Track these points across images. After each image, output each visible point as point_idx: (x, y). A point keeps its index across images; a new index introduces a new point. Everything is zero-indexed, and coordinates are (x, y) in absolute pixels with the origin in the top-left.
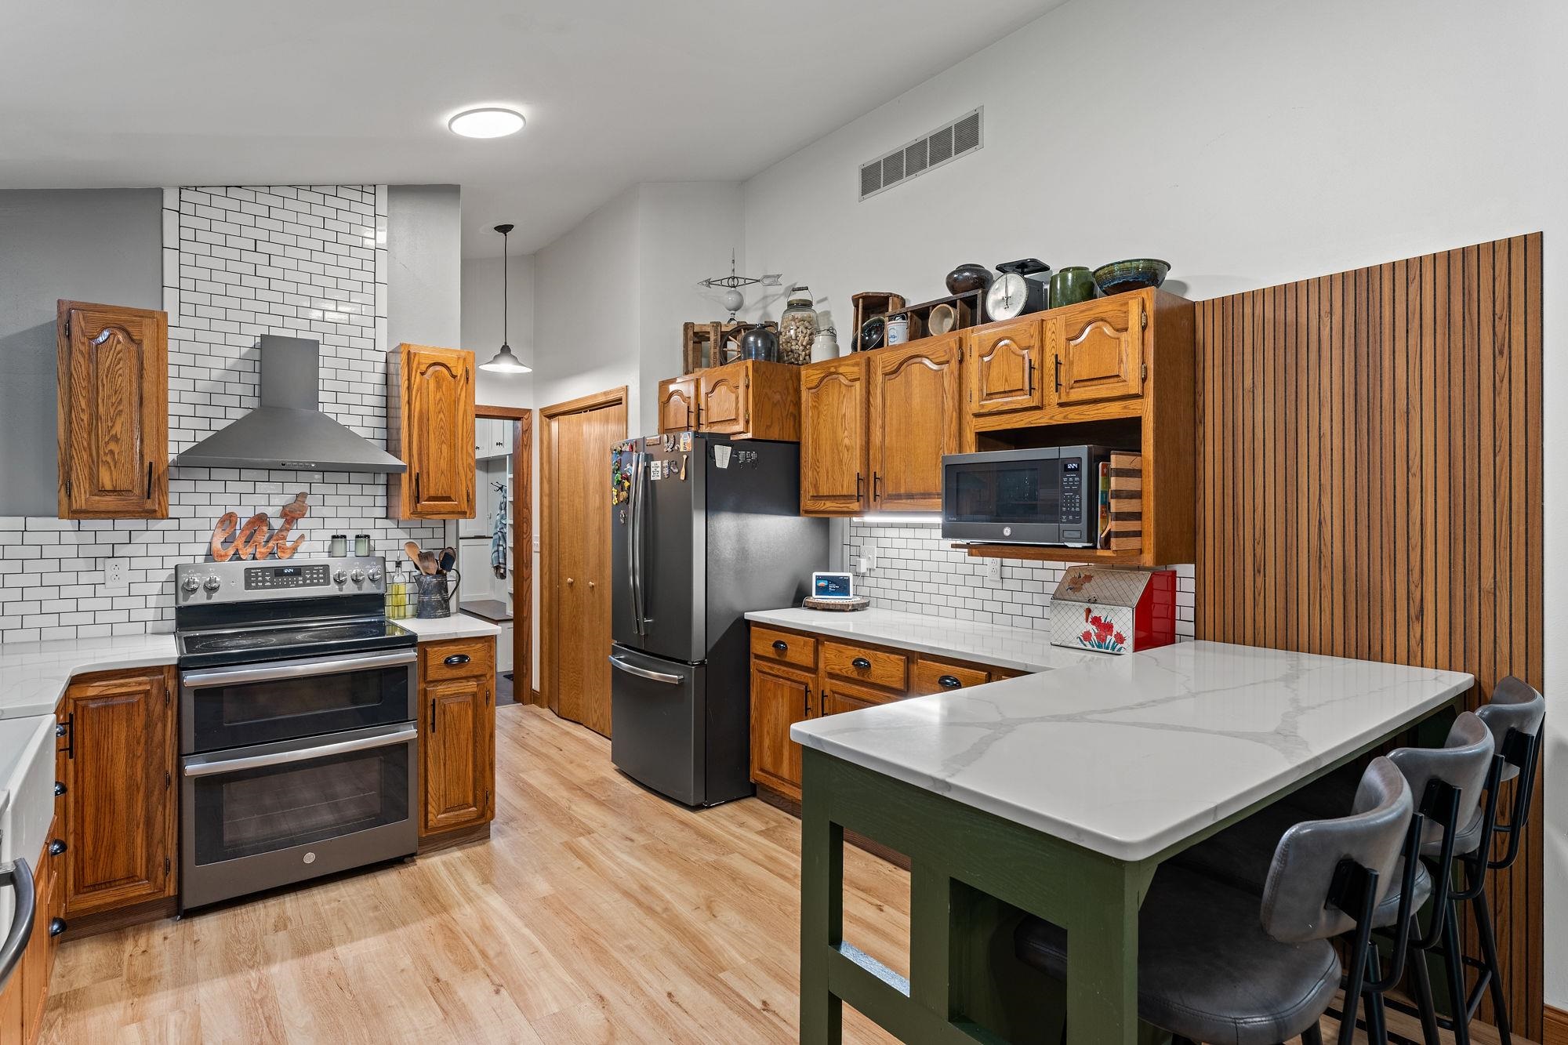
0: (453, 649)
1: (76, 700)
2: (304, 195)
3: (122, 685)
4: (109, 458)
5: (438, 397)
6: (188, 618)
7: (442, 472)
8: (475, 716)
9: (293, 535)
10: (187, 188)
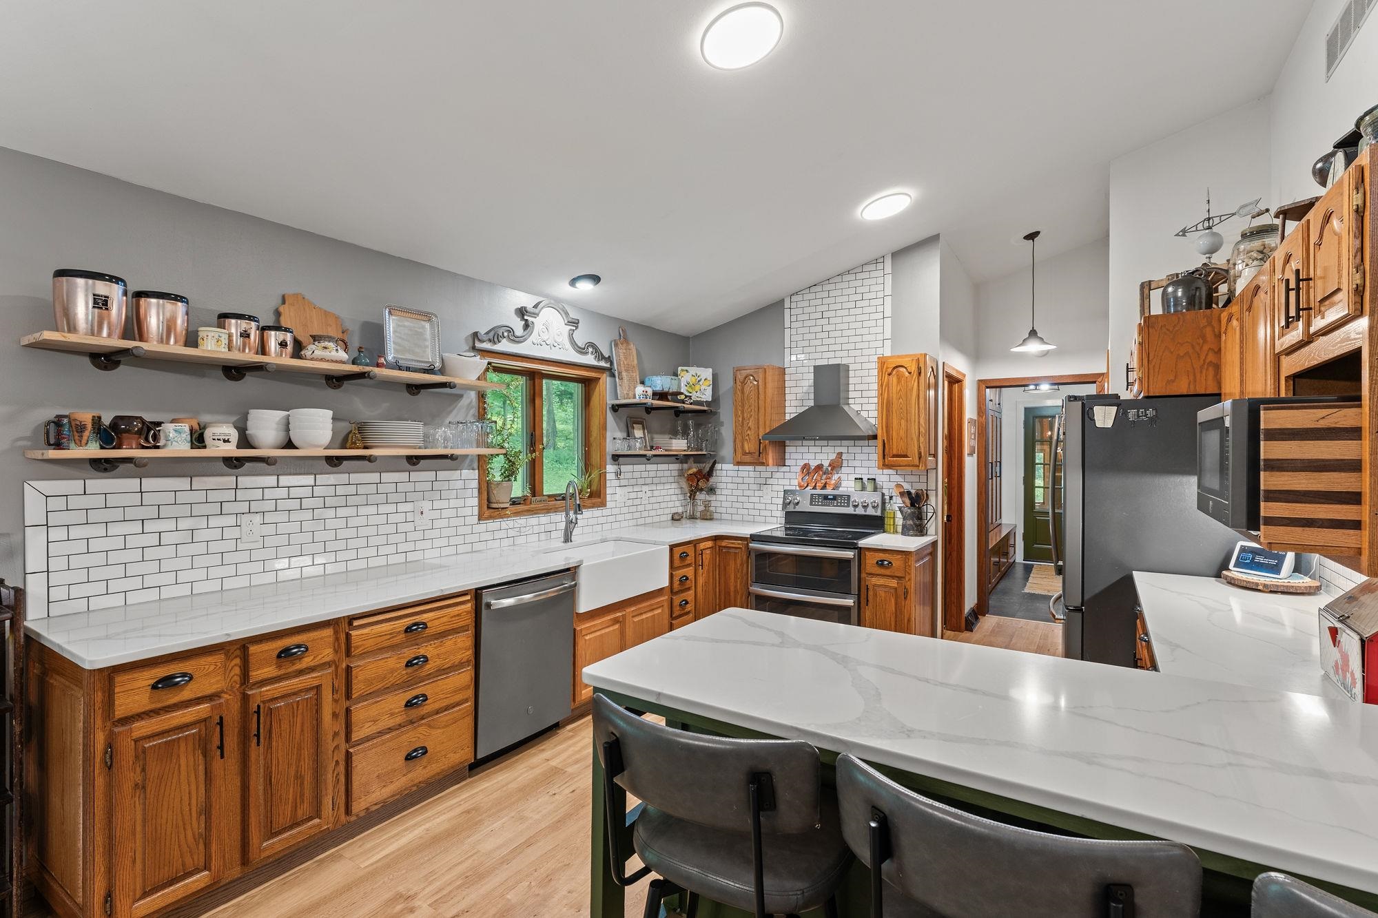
0: (882, 556)
1: (720, 547)
2: (846, 278)
3: (732, 543)
4: (747, 438)
5: (899, 389)
6: (792, 517)
7: (901, 438)
8: (896, 604)
9: (836, 477)
10: (793, 294)
